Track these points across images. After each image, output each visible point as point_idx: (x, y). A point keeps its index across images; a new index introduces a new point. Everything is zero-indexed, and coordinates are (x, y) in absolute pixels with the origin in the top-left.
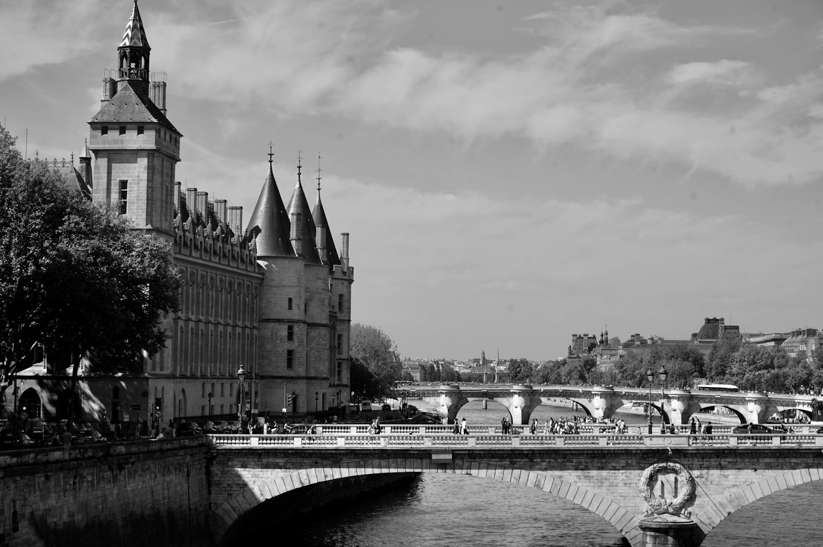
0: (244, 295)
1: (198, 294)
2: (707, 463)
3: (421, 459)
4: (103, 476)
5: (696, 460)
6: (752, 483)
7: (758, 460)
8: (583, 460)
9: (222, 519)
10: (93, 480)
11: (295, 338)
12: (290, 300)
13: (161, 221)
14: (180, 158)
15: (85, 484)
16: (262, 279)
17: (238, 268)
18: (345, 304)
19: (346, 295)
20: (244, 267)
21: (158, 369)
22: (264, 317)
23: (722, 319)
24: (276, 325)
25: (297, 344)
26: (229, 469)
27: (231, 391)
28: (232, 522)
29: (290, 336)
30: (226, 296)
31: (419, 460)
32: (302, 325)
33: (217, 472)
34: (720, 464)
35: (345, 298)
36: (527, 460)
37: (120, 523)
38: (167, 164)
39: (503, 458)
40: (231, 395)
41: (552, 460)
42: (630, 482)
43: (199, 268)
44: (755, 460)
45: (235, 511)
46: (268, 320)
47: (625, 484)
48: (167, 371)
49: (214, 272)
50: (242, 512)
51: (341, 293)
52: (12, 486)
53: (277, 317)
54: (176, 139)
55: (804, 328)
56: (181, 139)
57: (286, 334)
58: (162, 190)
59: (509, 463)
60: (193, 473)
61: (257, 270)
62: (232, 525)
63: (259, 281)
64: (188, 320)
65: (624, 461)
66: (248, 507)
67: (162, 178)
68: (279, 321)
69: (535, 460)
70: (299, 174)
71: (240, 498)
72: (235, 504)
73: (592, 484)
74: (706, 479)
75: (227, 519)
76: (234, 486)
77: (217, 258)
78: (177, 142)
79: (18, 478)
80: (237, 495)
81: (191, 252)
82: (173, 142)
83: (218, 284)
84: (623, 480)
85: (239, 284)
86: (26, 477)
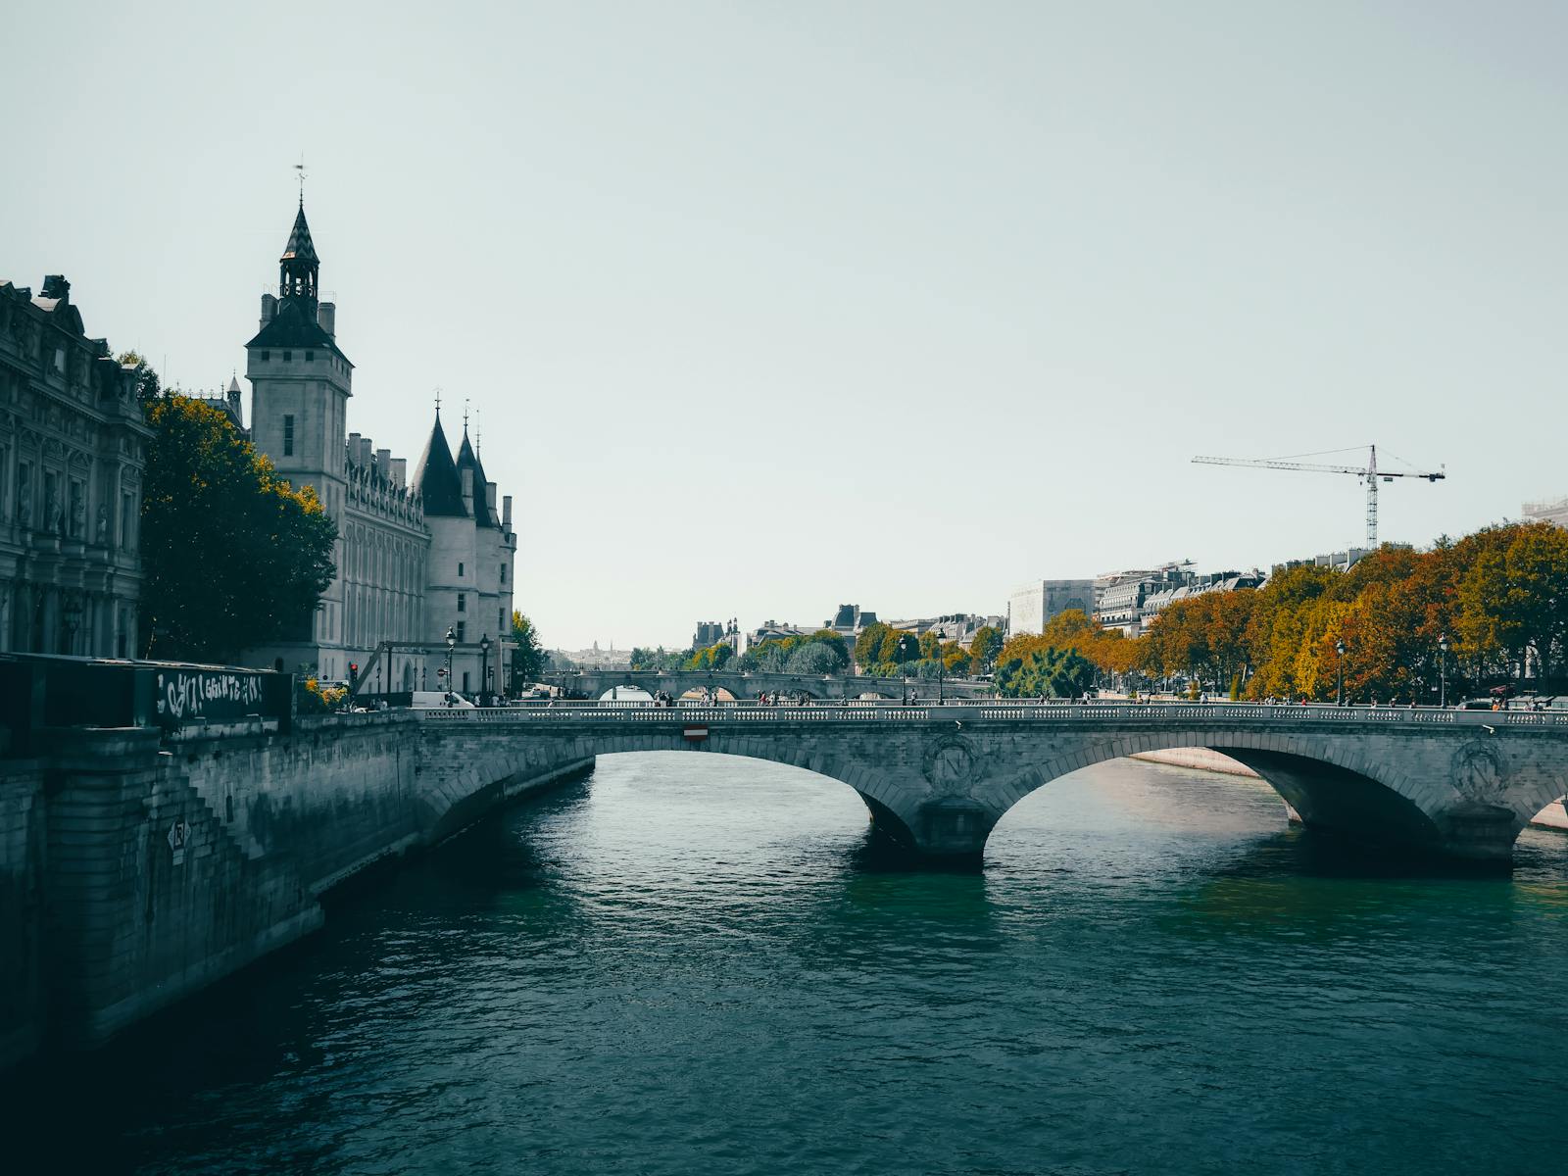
0: (411, 557)
1: (365, 554)
2: (998, 739)
3: (670, 736)
4: (318, 754)
5: (986, 735)
6: (1049, 761)
7: (1055, 735)
8: (858, 736)
9: (433, 808)
10: (308, 758)
11: (467, 608)
12: (461, 565)
13: (332, 465)
14: (352, 392)
15: (300, 763)
16: (429, 542)
17: (404, 526)
18: (508, 576)
19: (508, 564)
20: (410, 526)
21: (328, 636)
22: (431, 585)
23: (857, 606)
24: (445, 594)
25: (468, 616)
26: (441, 749)
27: (398, 668)
28: (444, 813)
29: (461, 607)
30: (394, 558)
31: (668, 737)
32: (474, 593)
33: (426, 753)
34: (1013, 739)
35: (508, 568)
36: (794, 736)
37: (334, 813)
38: (338, 399)
39: (766, 733)
40: (398, 672)
41: (823, 736)
42: (912, 760)
43: (367, 524)
44: (1052, 735)
45: (448, 798)
46: (437, 588)
47: (906, 763)
48: (336, 641)
49: (382, 530)
50: (456, 801)
51: (503, 562)
52: (227, 763)
53: (447, 585)
54: (348, 370)
55: (949, 614)
56: (353, 370)
57: (457, 603)
58: (333, 430)
59: (772, 739)
60: (402, 753)
61: (423, 531)
62: (445, 815)
63: (425, 544)
64: (354, 584)
65: (905, 737)
66: (464, 794)
67: (333, 414)
68: (448, 588)
69: (803, 736)
70: (466, 425)
71: (454, 784)
72: (448, 790)
73: (867, 763)
74: (997, 757)
75: (438, 808)
76: (447, 769)
77: (384, 514)
78: (349, 374)
79: (232, 754)
80: (451, 780)
81: (357, 505)
82: (345, 374)
83: (386, 544)
84: (903, 758)
85: (406, 545)
86: (241, 753)
